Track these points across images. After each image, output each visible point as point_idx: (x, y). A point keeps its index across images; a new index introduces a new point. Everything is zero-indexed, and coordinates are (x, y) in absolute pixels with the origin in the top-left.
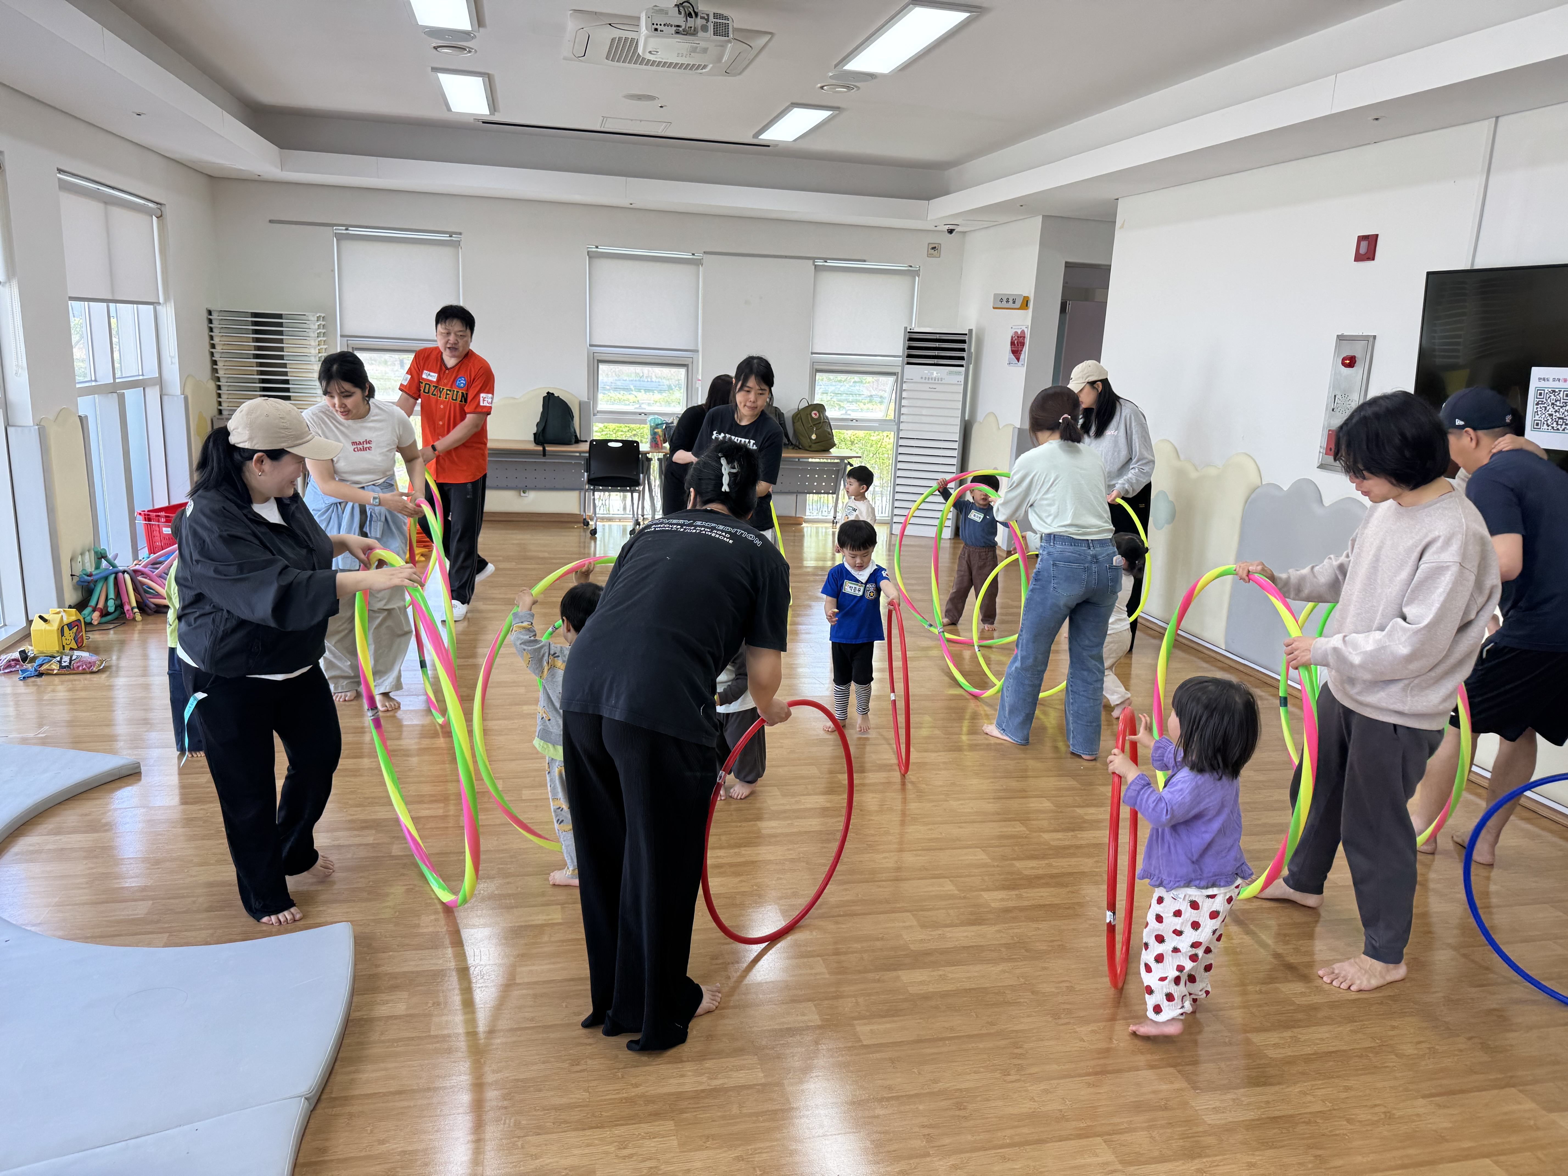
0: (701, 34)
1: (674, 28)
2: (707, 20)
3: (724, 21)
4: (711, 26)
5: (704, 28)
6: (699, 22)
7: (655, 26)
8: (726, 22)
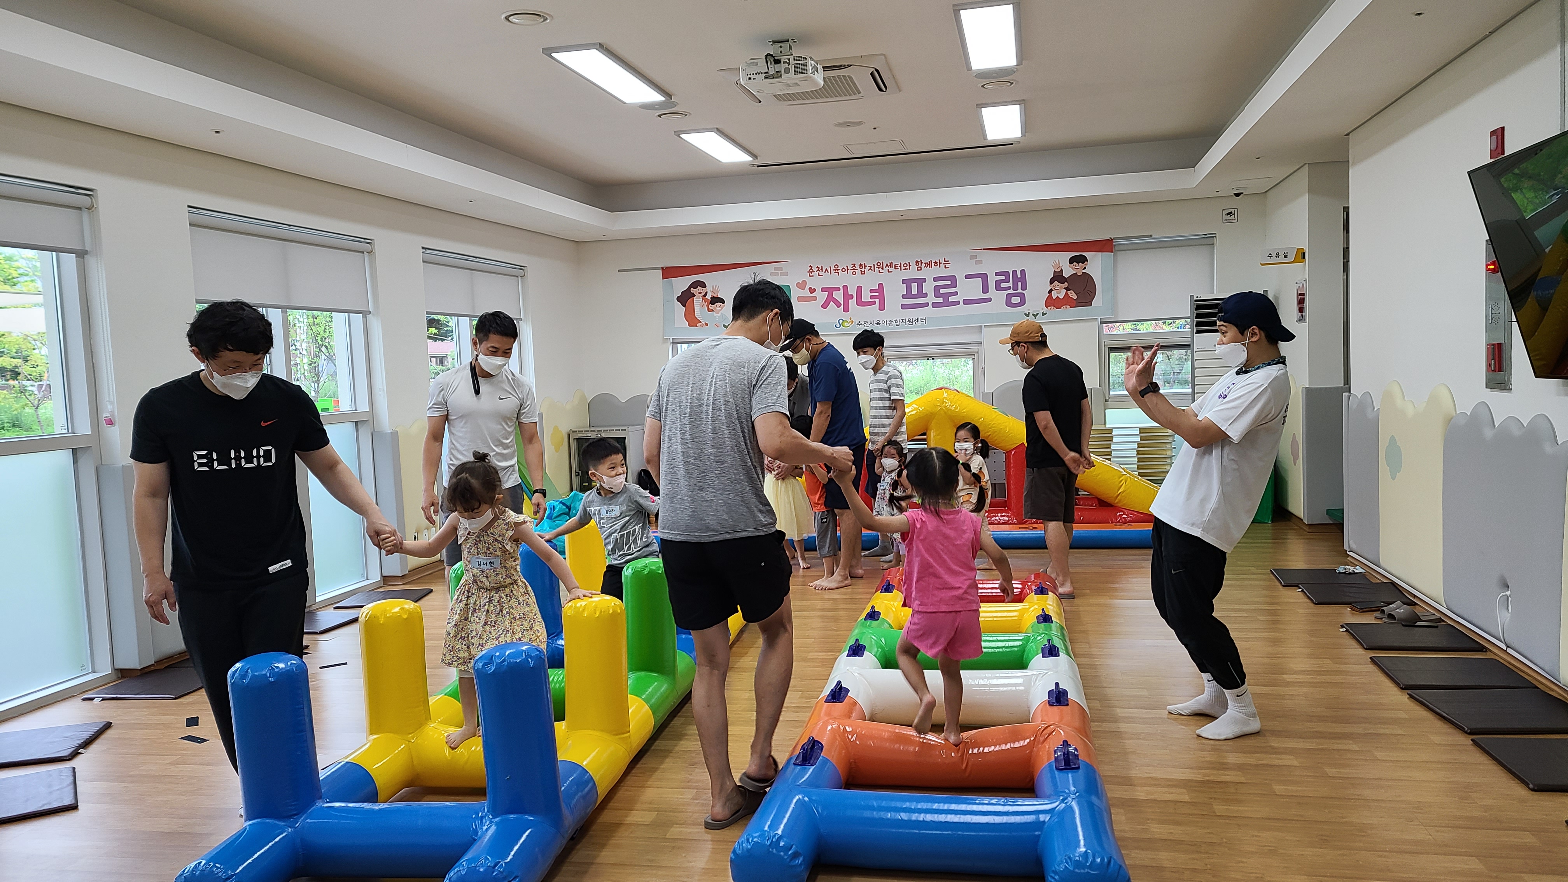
0: (784, 76)
1: (764, 75)
2: (789, 64)
3: (803, 62)
4: (792, 67)
5: (787, 71)
6: (783, 66)
7: (749, 76)
8: (805, 61)
